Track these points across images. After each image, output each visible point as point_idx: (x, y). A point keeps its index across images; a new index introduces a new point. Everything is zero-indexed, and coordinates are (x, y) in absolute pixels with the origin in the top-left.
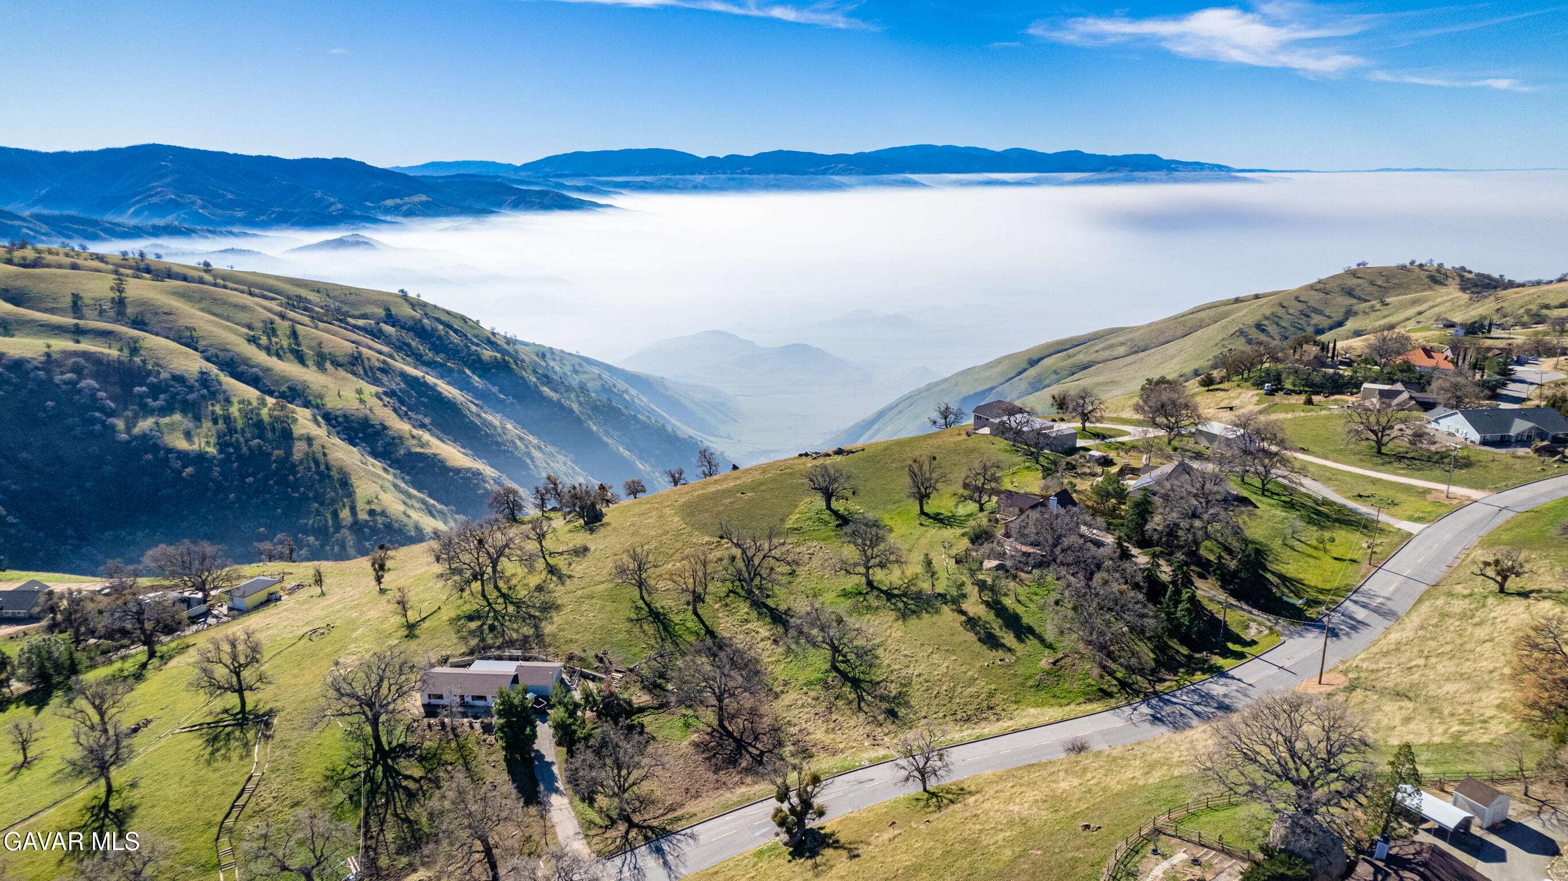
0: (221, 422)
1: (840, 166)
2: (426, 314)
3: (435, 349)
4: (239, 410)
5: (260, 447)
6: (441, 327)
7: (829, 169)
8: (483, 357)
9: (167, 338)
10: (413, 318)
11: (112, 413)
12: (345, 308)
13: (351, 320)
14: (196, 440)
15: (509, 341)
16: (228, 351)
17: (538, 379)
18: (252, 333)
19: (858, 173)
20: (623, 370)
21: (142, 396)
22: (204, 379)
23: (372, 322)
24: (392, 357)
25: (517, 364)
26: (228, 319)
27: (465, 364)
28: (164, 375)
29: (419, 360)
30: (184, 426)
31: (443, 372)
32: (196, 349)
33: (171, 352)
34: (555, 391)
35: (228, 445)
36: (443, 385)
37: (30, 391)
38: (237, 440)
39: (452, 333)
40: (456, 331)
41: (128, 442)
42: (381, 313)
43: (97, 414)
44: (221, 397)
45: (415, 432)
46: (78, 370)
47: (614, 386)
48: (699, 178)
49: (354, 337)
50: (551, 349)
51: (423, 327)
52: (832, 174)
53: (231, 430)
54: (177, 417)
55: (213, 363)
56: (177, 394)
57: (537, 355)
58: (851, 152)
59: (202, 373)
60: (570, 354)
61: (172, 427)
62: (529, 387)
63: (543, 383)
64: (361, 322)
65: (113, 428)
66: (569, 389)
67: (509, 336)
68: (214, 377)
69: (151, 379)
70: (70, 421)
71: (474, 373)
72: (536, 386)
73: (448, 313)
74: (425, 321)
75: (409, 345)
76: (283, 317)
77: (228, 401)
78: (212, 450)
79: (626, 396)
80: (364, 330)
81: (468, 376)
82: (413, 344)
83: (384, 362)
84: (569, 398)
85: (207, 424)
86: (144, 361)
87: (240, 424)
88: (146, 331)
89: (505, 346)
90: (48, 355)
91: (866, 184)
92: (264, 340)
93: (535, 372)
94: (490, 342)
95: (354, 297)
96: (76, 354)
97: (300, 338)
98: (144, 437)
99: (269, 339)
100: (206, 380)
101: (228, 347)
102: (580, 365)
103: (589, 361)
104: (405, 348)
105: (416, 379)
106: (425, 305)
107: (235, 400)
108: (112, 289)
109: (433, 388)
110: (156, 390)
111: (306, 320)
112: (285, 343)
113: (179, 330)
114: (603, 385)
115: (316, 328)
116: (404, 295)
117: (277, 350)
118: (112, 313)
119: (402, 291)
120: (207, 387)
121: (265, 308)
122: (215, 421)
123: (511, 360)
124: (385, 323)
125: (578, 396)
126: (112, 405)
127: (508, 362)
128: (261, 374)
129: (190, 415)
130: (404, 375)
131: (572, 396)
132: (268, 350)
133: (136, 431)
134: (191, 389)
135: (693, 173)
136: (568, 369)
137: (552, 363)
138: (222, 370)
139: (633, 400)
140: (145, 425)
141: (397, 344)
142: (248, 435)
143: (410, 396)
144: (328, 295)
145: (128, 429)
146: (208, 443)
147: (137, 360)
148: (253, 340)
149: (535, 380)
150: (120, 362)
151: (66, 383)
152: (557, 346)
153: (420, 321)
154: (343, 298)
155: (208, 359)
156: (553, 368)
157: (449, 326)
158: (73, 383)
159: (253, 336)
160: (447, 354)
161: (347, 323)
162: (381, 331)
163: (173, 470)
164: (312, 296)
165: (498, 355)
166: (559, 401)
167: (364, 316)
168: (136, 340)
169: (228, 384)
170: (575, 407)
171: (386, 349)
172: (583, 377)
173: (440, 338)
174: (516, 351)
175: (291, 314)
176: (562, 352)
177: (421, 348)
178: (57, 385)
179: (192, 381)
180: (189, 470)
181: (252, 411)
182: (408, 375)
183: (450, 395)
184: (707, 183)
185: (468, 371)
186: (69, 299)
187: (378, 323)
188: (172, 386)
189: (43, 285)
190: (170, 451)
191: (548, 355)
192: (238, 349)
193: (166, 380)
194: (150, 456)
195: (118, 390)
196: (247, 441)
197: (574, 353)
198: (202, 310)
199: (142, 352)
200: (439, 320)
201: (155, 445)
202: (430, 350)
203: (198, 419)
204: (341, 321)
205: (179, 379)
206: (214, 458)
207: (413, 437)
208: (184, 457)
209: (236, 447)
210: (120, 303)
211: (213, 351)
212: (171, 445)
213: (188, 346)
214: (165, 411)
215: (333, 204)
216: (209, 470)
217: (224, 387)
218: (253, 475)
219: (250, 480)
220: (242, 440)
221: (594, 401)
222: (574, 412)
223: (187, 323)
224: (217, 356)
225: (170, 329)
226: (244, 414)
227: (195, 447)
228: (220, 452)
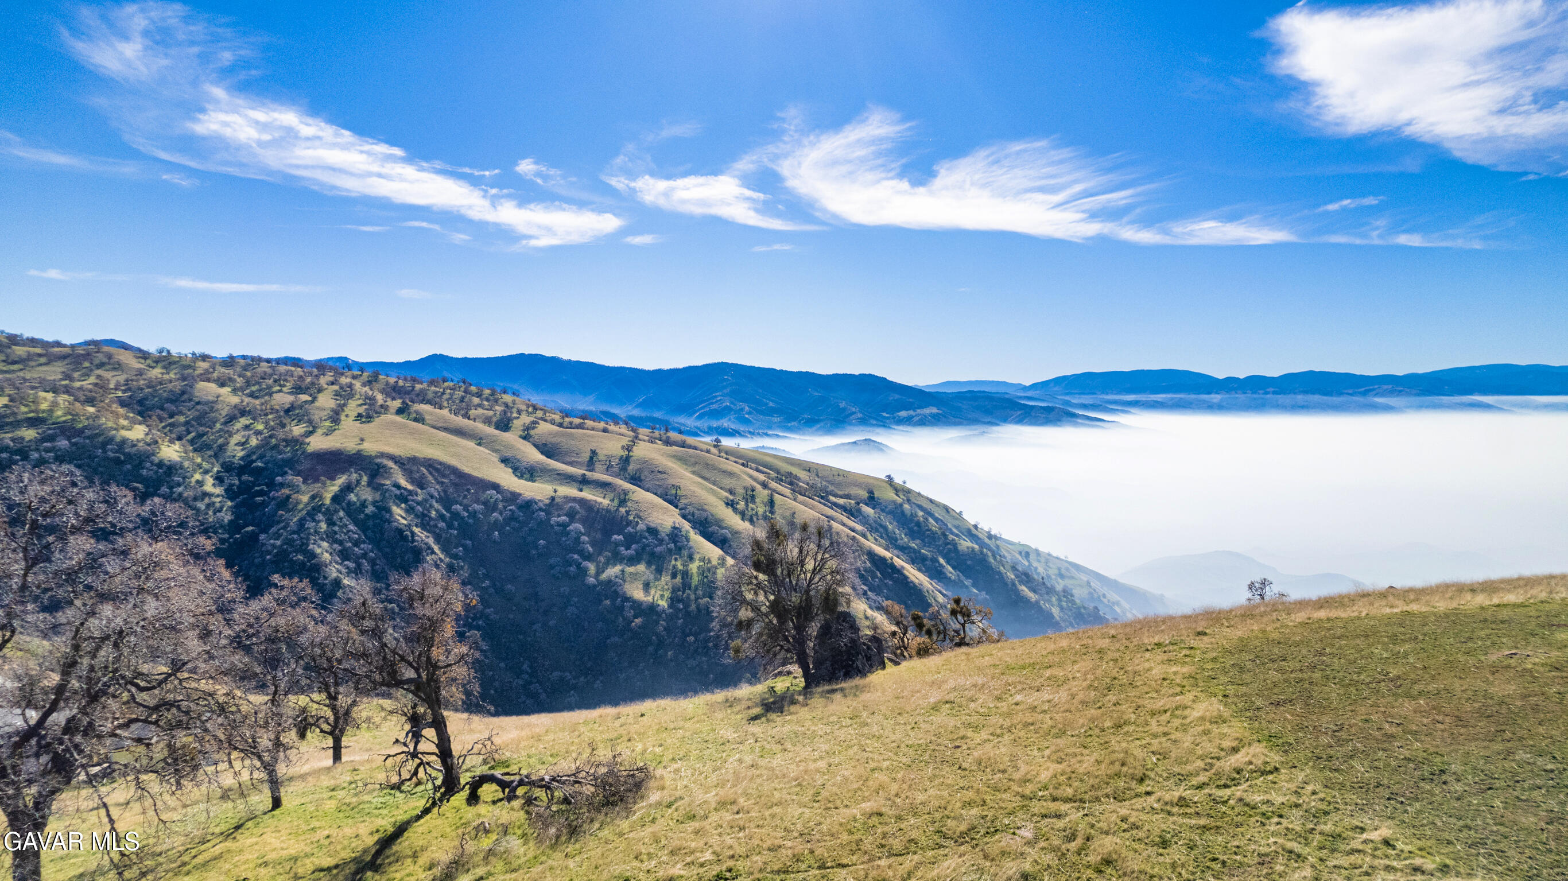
0: (679, 577)
2: (908, 500)
3: (912, 534)
4: (698, 568)
5: (709, 604)
6: (921, 513)
7: (1373, 390)
8: (960, 548)
9: (656, 494)
10: (894, 502)
11: (589, 558)
12: (831, 488)
13: (832, 498)
14: (652, 592)
15: (990, 536)
16: (704, 510)
17: (1017, 576)
18: (731, 497)
20: (1115, 581)
21: (617, 544)
22: (675, 534)
23: (853, 502)
24: (864, 536)
25: (995, 559)
26: (714, 483)
27: (941, 553)
28: (641, 526)
29: (892, 542)
30: (645, 577)
31: (917, 558)
32: (676, 507)
33: (653, 506)
34: (1034, 591)
35: (679, 600)
36: (912, 570)
38: (689, 597)
39: (931, 520)
40: (936, 520)
41: (595, 586)
42: (864, 494)
43: (576, 556)
44: (685, 553)
45: (869, 612)
46: (572, 513)
47: (1104, 596)
48: (1216, 398)
49: (830, 512)
50: (1037, 550)
51: (903, 513)
52: (1377, 396)
53: (686, 585)
54: (641, 567)
55: (688, 521)
56: (648, 545)
57: (1020, 553)
59: (675, 528)
60: (1057, 558)
61: (635, 576)
62: (1006, 584)
63: (1021, 582)
64: (841, 501)
65: (584, 572)
66: (1050, 591)
67: (993, 533)
68: (684, 533)
69: (630, 529)
70: (552, 561)
71: (948, 563)
72: (1014, 584)
73: (931, 501)
74: (906, 506)
75: (885, 528)
76: (765, 485)
77: (691, 558)
78: (663, 604)
79: (1117, 608)
80: (844, 508)
81: (941, 565)
82: (890, 527)
83: (853, 539)
84: (1049, 601)
85: (666, 578)
86: (628, 512)
87: (695, 580)
88: (639, 486)
89: (987, 541)
90: (553, 499)
92: (741, 505)
93: (1014, 568)
94: (972, 533)
95: (841, 478)
96: (575, 500)
97: (776, 507)
98: (609, 582)
99: (747, 505)
100: (676, 535)
101: (706, 507)
102: (1067, 569)
103: (1078, 567)
104: (881, 530)
105: (883, 560)
106: (909, 491)
107: (697, 557)
108: (621, 448)
109: (899, 571)
110: (630, 540)
111: (787, 492)
112: (761, 510)
113: (667, 488)
114: (1090, 593)
115: (795, 500)
116: (890, 480)
117: (751, 517)
118: (616, 469)
119: (889, 477)
120: (675, 542)
121: (751, 477)
122: (674, 576)
123: (990, 554)
124: (866, 504)
125: (1060, 600)
126: (590, 549)
127: (986, 555)
128: (730, 535)
129: (653, 567)
130: (871, 554)
131: (1054, 599)
132: (743, 515)
133: (604, 576)
134: (661, 542)
136: (1052, 572)
137: (1035, 564)
138: (694, 528)
139: (1124, 613)
140: (612, 571)
141: (874, 525)
142: (700, 593)
143: (874, 577)
144: (817, 475)
145: (598, 573)
146: (662, 596)
147: (623, 510)
148: (731, 504)
149: (1013, 577)
150: (608, 511)
151: (559, 524)
152: (1044, 549)
153: (901, 505)
154: (831, 478)
155: (684, 517)
156: (1036, 569)
157: (929, 513)
158: (564, 525)
159: (732, 501)
160: (923, 540)
161: (828, 501)
162: (859, 511)
163: (624, 619)
164: (803, 475)
165: (976, 547)
166: (1037, 602)
167: (848, 496)
168: (626, 493)
169: (696, 542)
170: (1055, 611)
171: (859, 527)
172: (1068, 583)
173: (918, 524)
174: (998, 547)
175: (773, 485)
176: (1049, 555)
177: (897, 532)
178: (552, 526)
179: (663, 535)
180: (639, 620)
181: (709, 570)
182: (876, 555)
183: (916, 581)
184: (1224, 403)
185: (942, 561)
186: (588, 454)
187: (858, 504)
188: (646, 538)
190: (627, 599)
191: (1032, 557)
192: (713, 511)
193: (642, 531)
194: (608, 602)
195: (599, 536)
196: (697, 599)
197: (1063, 557)
198: (693, 473)
199: (629, 504)
200: (920, 507)
201: (616, 592)
202: (906, 535)
203: (659, 571)
204: (822, 498)
205: (653, 531)
206: (664, 611)
207: (867, 618)
208: (637, 605)
209: (686, 603)
210: (626, 460)
211: (690, 509)
212: (629, 594)
213: (670, 502)
214: (633, 561)
215: (854, 413)
216: (657, 623)
217: (691, 543)
218: (695, 635)
219: (691, 639)
220: (693, 597)
221: (1079, 608)
222: (1053, 617)
223: (676, 482)
224: (693, 515)
225: (660, 486)
226: (702, 572)
227: (650, 599)
228: (670, 606)
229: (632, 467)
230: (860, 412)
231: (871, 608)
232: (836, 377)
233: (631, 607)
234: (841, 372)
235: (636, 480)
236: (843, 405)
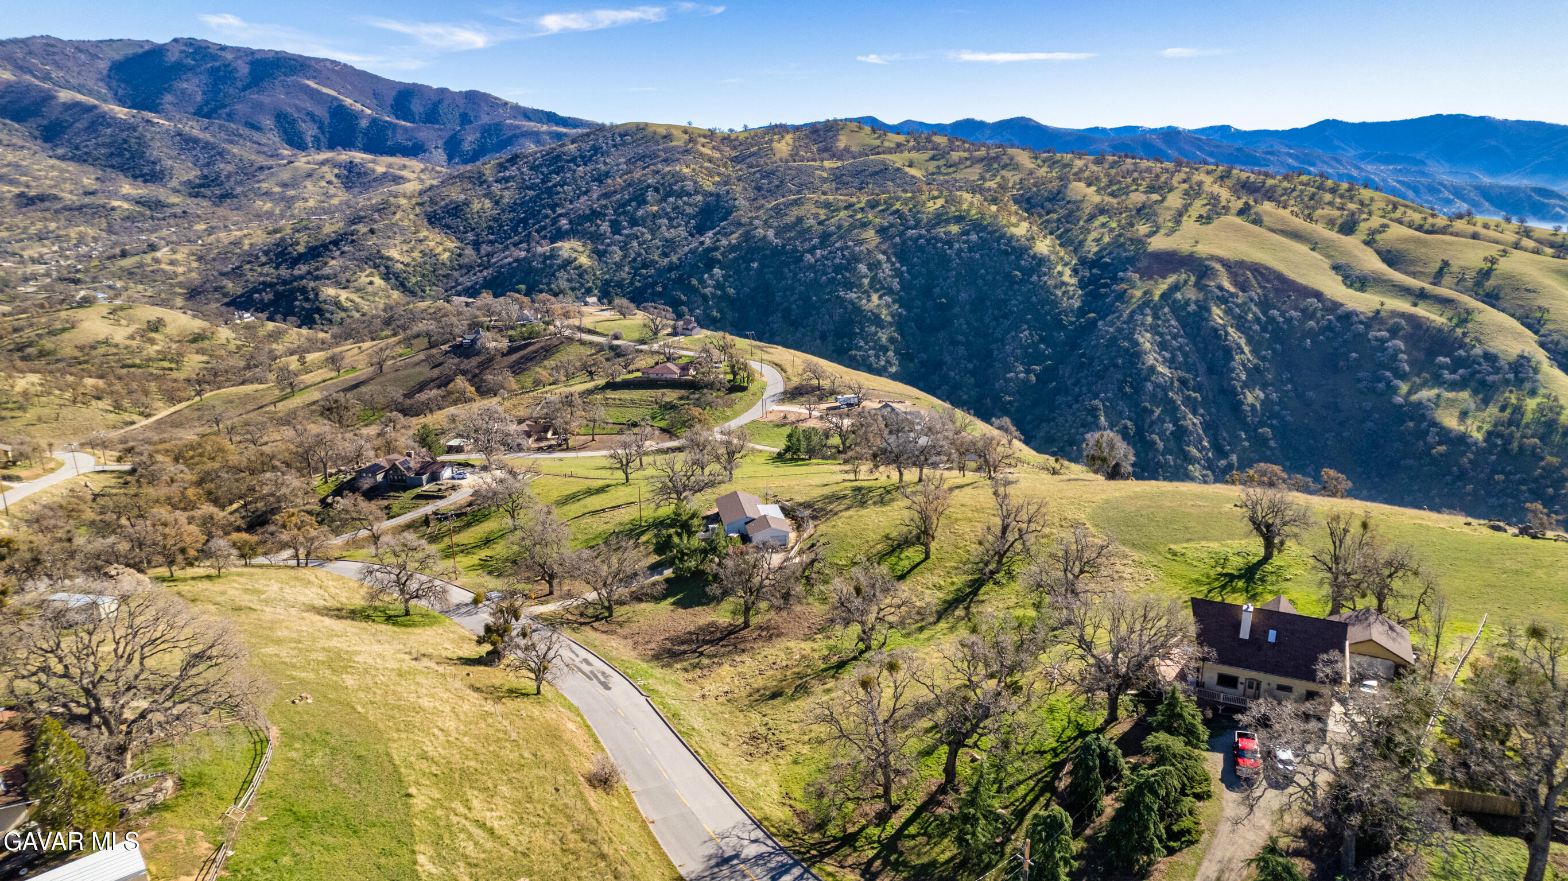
0: (1509, 411)
4: (1538, 404)
5: (1534, 447)
9: (1513, 316)
11: (1403, 377)
14: (1469, 422)
21: (1442, 366)
28: (1478, 351)
30: (1463, 406)
32: (1536, 333)
33: (1501, 329)
35: (1499, 435)
37: (1345, 341)
38: (1511, 434)
41: (1401, 406)
43: (1388, 374)
44: (1528, 385)
46: (1394, 331)
53: (1513, 422)
54: (1465, 394)
55: (1546, 349)
56: (1479, 372)
59: (1522, 357)
61: (1452, 403)
65: (1395, 390)
68: (1533, 364)
69: (1462, 352)
70: (1361, 374)
77: (1533, 392)
78: (1479, 436)
85: (1492, 409)
86: (1464, 334)
87: (1528, 417)
88: (1493, 306)
90: (1378, 312)
96: (1403, 315)
98: (1419, 404)
100: (1521, 365)
107: (1542, 391)
108: (1485, 259)
110: (1458, 364)
113: (1530, 310)
118: (1470, 284)
120: (1516, 373)
122: (1503, 409)
126: (1407, 368)
129: (1481, 396)
133: (1414, 398)
134: (1498, 370)
138: (1552, 359)
140: (1426, 394)
142: (1529, 432)
145: (1410, 393)
146: (1479, 428)
147: (1459, 331)
150: (1440, 330)
151: (1377, 339)
155: (1542, 345)
158: (1383, 341)
163: (1426, 444)
168: (1469, 312)
169: (1548, 374)
178: (1369, 340)
179: (1503, 363)
180: (1442, 448)
181: (1551, 409)
186: (1438, 265)
188: (1480, 364)
189: (1423, 250)
190: (1434, 424)
193: (1477, 356)
194: (1411, 424)
195: (1421, 356)
196: (1524, 436)
199: (1471, 325)
201: (1423, 415)
203: (1486, 402)
205: (1490, 358)
206: (1476, 443)
208: (1445, 435)
209: (1508, 440)
210: (1486, 274)
211: (1555, 337)
212: (1438, 419)
213: (1529, 326)
214: (1454, 386)
216: (1464, 453)
217: (1539, 377)
218: (1508, 475)
219: (1501, 477)
220: (1518, 435)
223: (1544, 303)
224: (1558, 343)
225: (1521, 307)
226: (1540, 408)
227: (1462, 428)
228: (1486, 440)
229: (1490, 283)
233: (1438, 434)
235: (1492, 299)
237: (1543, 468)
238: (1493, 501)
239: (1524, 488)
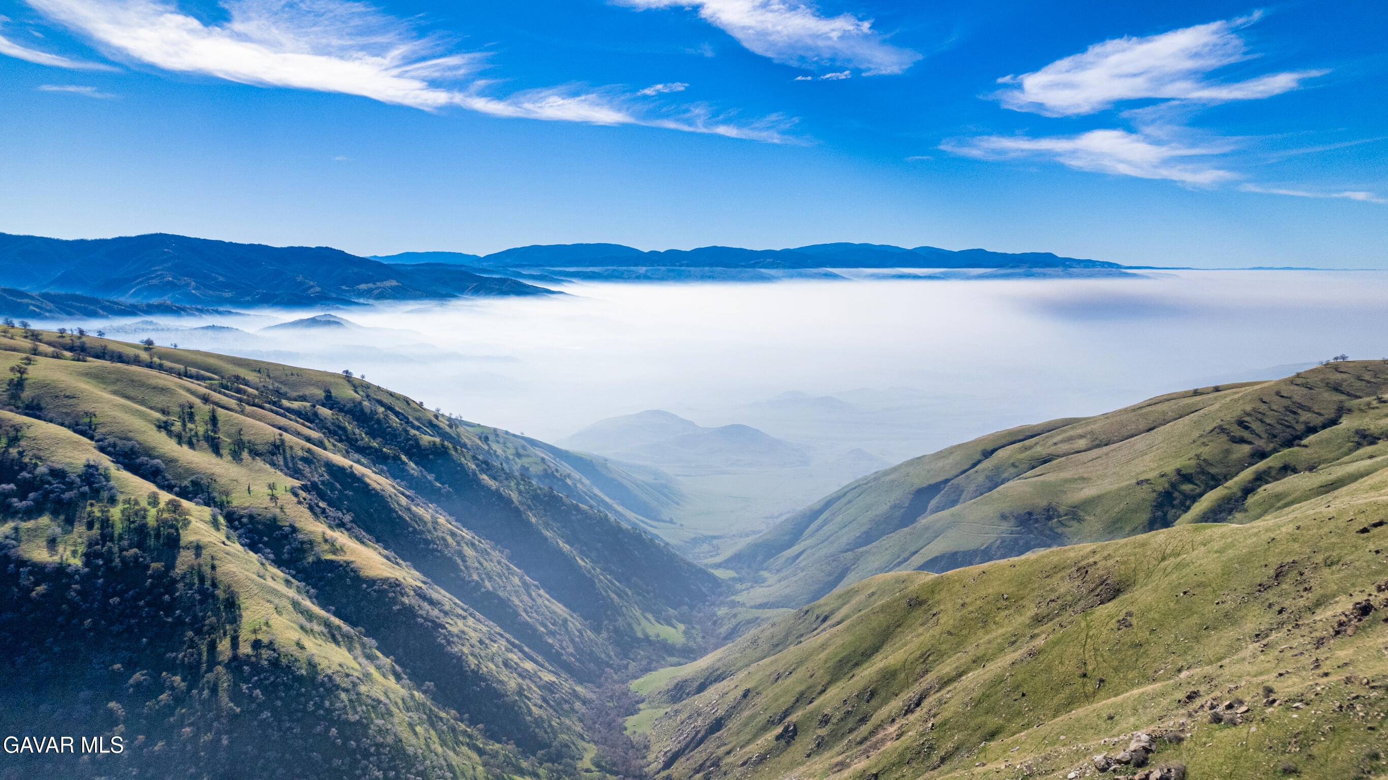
0: (97, 525)
1: (768, 260)
2: (368, 396)
3: (372, 434)
4: (123, 512)
5: (136, 557)
6: (381, 409)
7: (758, 263)
8: (421, 443)
9: (62, 425)
10: (353, 400)
12: (284, 389)
13: (285, 403)
14: (61, 549)
15: (452, 423)
16: (129, 439)
17: (477, 466)
18: (163, 418)
19: (784, 267)
20: (566, 452)
21: (6, 495)
22: (91, 474)
23: (308, 404)
24: (321, 444)
25: (456, 450)
26: (142, 402)
27: (403, 449)
28: (42, 469)
29: (353, 446)
30: (50, 532)
31: (377, 458)
32: (91, 438)
33: (58, 441)
34: (494, 478)
35: (98, 555)
36: (373, 476)
38: (110, 551)
39: (393, 417)
40: (397, 414)
42: (320, 394)
44: (105, 495)
45: (329, 533)
47: (557, 471)
48: (642, 270)
49: (283, 421)
50: (495, 430)
51: (362, 410)
52: (761, 267)
53: (106, 537)
54: (45, 520)
55: (108, 454)
56: (52, 491)
57: (480, 438)
58: (778, 248)
59: (89, 466)
60: (514, 435)
61: (34, 533)
62: (467, 475)
63: (483, 471)
64: (296, 405)
67: (453, 417)
68: (101, 471)
69: (25, 474)
71: (410, 459)
72: (475, 474)
73: (392, 395)
74: (366, 403)
75: (344, 429)
76: (206, 399)
77: (112, 501)
78: (77, 562)
79: (569, 481)
80: (298, 413)
81: (404, 463)
82: (349, 427)
83: (309, 451)
85: (80, 529)
86: (21, 454)
87: (118, 528)
88: (39, 418)
89: (448, 429)
91: (791, 277)
92: (177, 427)
93: (474, 458)
94: (432, 424)
95: (295, 378)
97: (220, 424)
99: (184, 425)
100: (92, 475)
101: (130, 435)
102: (524, 448)
103: (533, 443)
104: (340, 432)
105: (342, 469)
106: (368, 386)
107: (121, 498)
108: (11, 369)
109: (359, 480)
110: (26, 487)
111: (233, 403)
112: (201, 430)
113: (77, 416)
114: (545, 470)
115: (242, 412)
116: (348, 376)
117: (190, 438)
119: (347, 372)
120: (90, 484)
121: (189, 390)
122: (90, 526)
123: (450, 446)
124: (323, 405)
127: (447, 448)
128: (163, 466)
129: (62, 517)
130: (330, 466)
132: (180, 439)
134: (70, 486)
135: (636, 265)
136: (510, 452)
137: (495, 446)
138: (116, 462)
139: (575, 485)
141: (332, 428)
142: (125, 543)
143: (333, 489)
144: (269, 376)
146: (74, 553)
147: (14, 451)
148: (164, 427)
149: (474, 467)
153: (360, 403)
154: (284, 378)
155: (102, 450)
156: (495, 451)
157: (390, 408)
159: (166, 422)
160: (384, 438)
161: (280, 407)
162: (316, 414)
163: (21, 588)
164: (251, 377)
165: (437, 440)
166: (498, 490)
167: (303, 398)
168: (17, 428)
169: (118, 479)
171: (315, 435)
172: (525, 461)
173: (378, 421)
174: (459, 435)
175: (216, 396)
176: (507, 433)
177: (357, 431)
179: (73, 476)
180: (41, 588)
181: (136, 514)
182: (334, 465)
183: (378, 487)
184: (649, 274)
185: (404, 458)
187: (314, 406)
188: (50, 483)
190: (23, 563)
191: (491, 437)
192: (141, 438)
193: (43, 475)
196: (122, 550)
197: (519, 434)
198: (115, 393)
199: (23, 443)
200: (381, 403)
201: (6, 556)
202: (366, 434)
203: (70, 521)
204: (274, 403)
205: (58, 474)
206: (77, 571)
207: (326, 541)
208: (39, 571)
209: (108, 558)
210: (18, 385)
211: (111, 439)
212: (26, 556)
213: (83, 433)
214: (29, 514)
215: (312, 287)
216: (68, 586)
217: (112, 483)
218: (120, 594)
219: (115, 600)
220: (116, 549)
221: (535, 490)
222: (512, 502)
223: (89, 408)
224: (114, 445)
225: (67, 414)
226: (127, 517)
227: (56, 558)
228: (86, 564)
229: (27, 394)
230: (318, 286)
231: (330, 527)
232: (291, 249)
233: (30, 573)
234: (296, 245)
235: (34, 410)
236: (300, 278)
237: (151, 576)
238: (116, 628)
239: (142, 603)
